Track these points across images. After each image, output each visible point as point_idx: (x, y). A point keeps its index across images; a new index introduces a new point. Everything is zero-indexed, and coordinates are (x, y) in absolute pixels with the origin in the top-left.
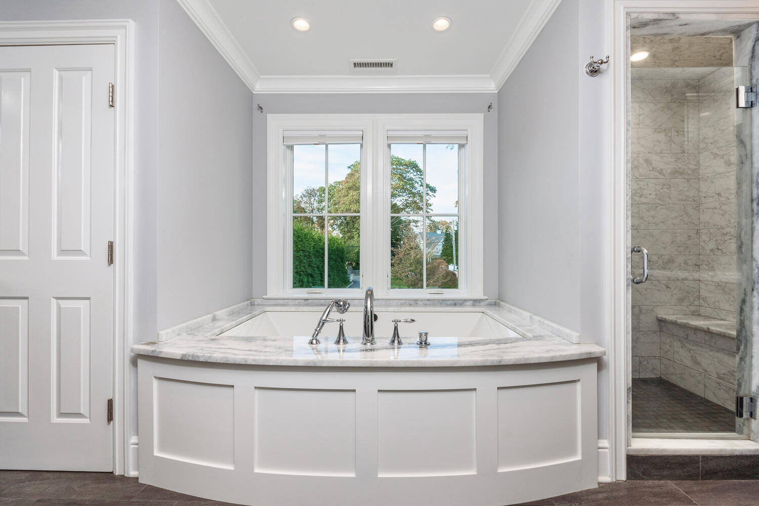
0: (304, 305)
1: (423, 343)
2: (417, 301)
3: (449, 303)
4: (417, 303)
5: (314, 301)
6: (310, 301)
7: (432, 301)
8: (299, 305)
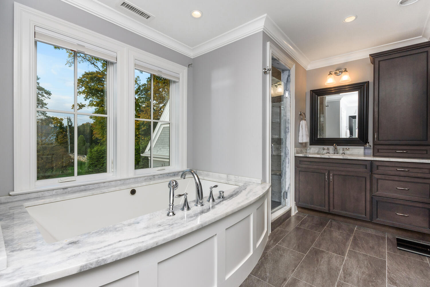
0: (63, 193)
1: (221, 197)
2: (155, 176)
3: (171, 175)
4: (154, 178)
5: (74, 189)
6: (69, 189)
7: (163, 175)
8: (57, 195)
